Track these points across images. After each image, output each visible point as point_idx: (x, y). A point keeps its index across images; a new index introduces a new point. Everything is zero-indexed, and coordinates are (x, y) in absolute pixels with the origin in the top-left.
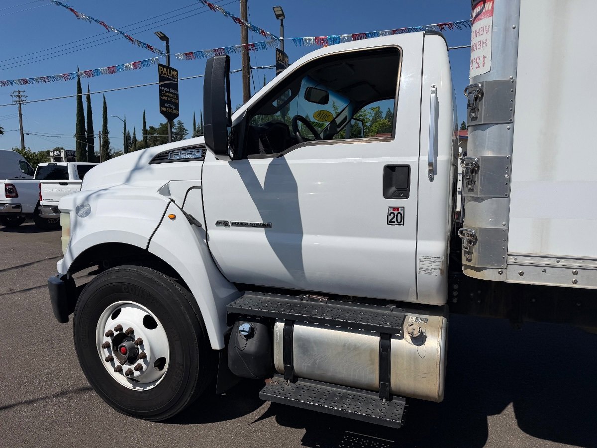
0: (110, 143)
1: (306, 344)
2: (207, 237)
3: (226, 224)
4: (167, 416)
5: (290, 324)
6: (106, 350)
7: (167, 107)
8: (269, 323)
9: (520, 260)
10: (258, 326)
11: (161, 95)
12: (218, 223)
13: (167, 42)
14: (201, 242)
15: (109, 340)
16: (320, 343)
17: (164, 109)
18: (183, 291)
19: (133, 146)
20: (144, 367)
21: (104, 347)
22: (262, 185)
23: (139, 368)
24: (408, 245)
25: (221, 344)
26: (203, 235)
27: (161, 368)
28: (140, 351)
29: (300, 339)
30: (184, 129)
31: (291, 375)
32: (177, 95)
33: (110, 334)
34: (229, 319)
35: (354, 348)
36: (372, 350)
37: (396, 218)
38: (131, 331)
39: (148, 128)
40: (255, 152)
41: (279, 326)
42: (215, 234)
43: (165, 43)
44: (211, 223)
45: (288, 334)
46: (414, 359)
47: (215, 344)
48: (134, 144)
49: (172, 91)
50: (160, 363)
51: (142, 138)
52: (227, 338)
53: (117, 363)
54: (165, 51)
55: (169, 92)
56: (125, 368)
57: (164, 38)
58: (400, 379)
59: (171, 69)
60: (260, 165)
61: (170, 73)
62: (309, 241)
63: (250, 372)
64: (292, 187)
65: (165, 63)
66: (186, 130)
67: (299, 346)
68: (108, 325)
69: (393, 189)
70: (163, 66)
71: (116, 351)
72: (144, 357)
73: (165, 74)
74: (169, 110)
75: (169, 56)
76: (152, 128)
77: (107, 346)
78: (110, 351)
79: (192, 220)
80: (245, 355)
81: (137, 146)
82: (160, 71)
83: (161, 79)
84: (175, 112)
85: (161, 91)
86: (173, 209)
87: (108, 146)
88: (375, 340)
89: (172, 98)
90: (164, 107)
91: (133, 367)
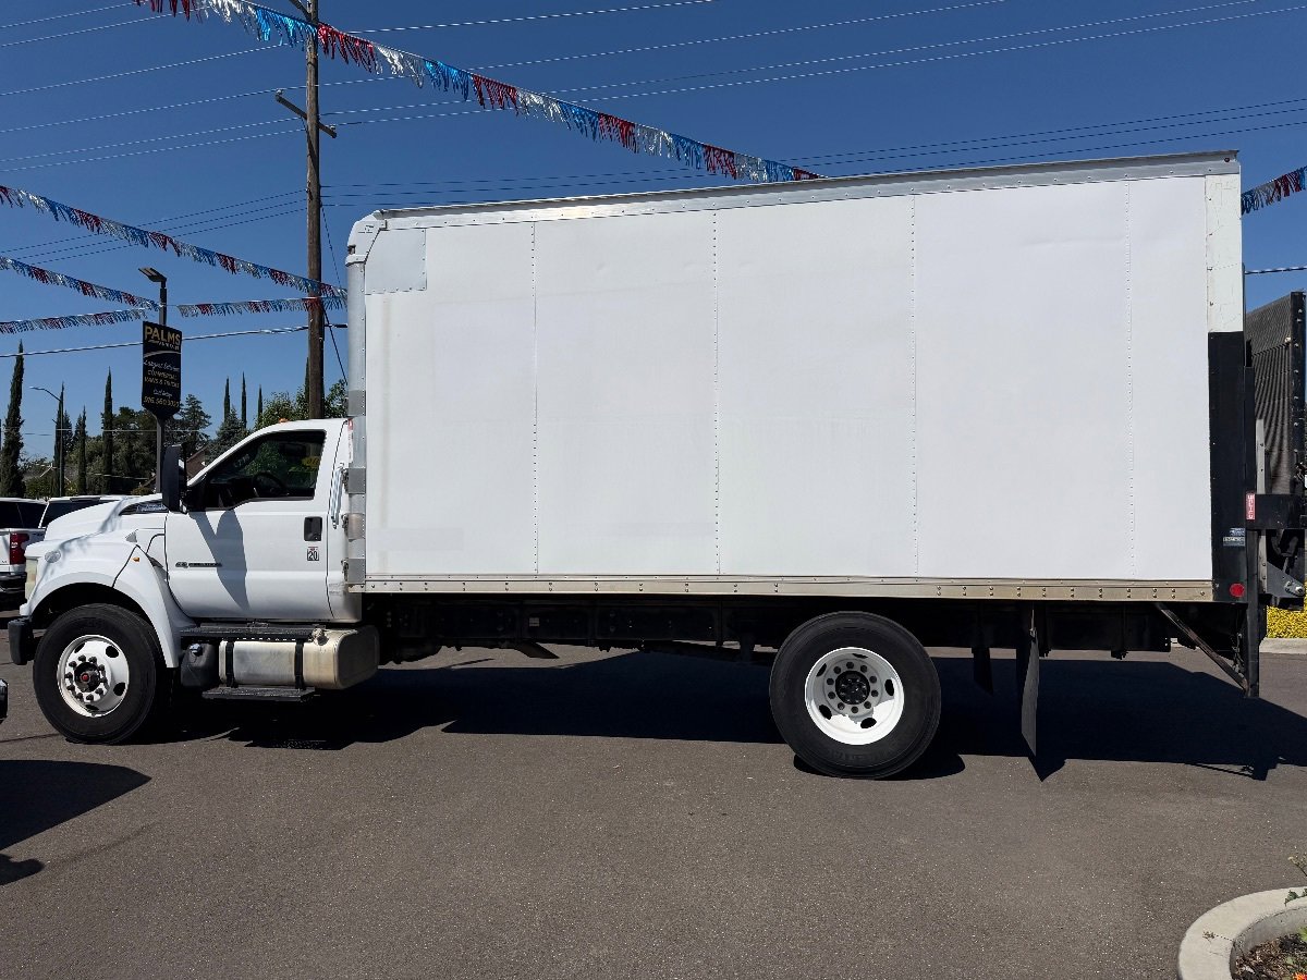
0: (22, 445)
1: (244, 655)
2: (168, 577)
3: (184, 565)
4: (120, 738)
5: (232, 639)
6: (67, 680)
7: (156, 397)
8: (215, 642)
9: (373, 578)
10: (208, 647)
11: (145, 374)
12: (178, 565)
13: (163, 285)
14: (161, 580)
15: (71, 670)
16: (254, 653)
17: (151, 400)
18: (143, 623)
19: (77, 451)
20: (105, 690)
21: (66, 676)
22: (215, 532)
23: (100, 692)
24: (320, 575)
25: (174, 662)
26: (164, 575)
27: (120, 693)
28: (102, 677)
29: (239, 652)
30: (202, 413)
31: (231, 681)
32: (178, 375)
33: (73, 664)
34: (182, 643)
35: (279, 654)
36: (290, 653)
37: (313, 556)
38: (94, 660)
39: (116, 411)
40: (215, 506)
41: (223, 644)
42: (175, 574)
43: (158, 285)
44: (172, 565)
45: (229, 649)
46: (318, 655)
47: (170, 663)
48: (79, 444)
49: (167, 367)
50: (119, 688)
51: (100, 432)
52: (180, 659)
53: (78, 691)
54: (157, 300)
55: (162, 370)
56: (85, 695)
57: (157, 277)
58: (311, 672)
59: (168, 330)
60: (214, 517)
61: (166, 337)
62: (251, 576)
63: (198, 681)
64: (238, 533)
65: (156, 320)
66: (207, 417)
67: (238, 658)
68: (70, 658)
69: (311, 535)
70: (153, 326)
71: (78, 681)
72: (105, 681)
73: (156, 339)
74: (160, 401)
75: (165, 309)
76: (125, 411)
77: (69, 676)
78: (71, 682)
79: (154, 563)
80: (195, 669)
81: (88, 450)
82: (146, 333)
83: (148, 346)
84: (171, 403)
85: (146, 369)
86: (138, 553)
87: (18, 453)
88: (292, 645)
89: (168, 379)
90: (151, 395)
91: (93, 693)
